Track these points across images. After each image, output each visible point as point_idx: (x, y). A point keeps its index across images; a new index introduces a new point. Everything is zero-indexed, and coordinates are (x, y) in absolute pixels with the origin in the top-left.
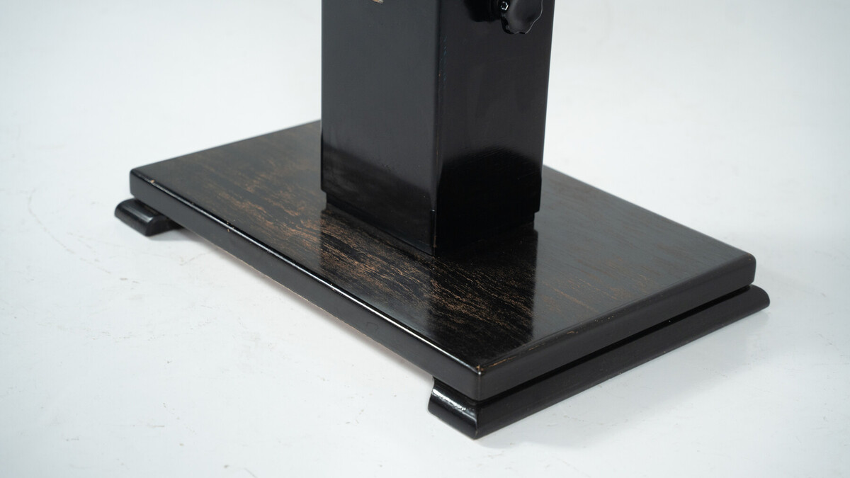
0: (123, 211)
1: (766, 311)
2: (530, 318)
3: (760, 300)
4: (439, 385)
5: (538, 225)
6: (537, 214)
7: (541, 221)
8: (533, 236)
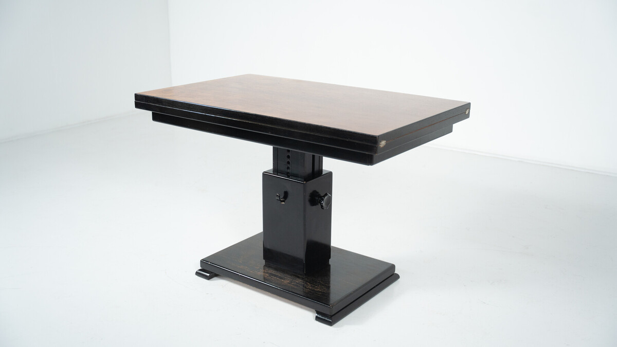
0: (197, 274)
1: (399, 279)
3: (397, 277)
4: (318, 312)
6: (330, 260)
7: (331, 262)
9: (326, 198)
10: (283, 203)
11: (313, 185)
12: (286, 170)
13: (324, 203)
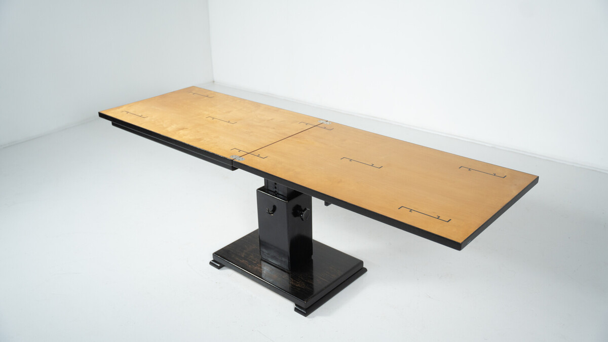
1: (367, 273)
2: (312, 285)
3: (365, 270)
4: (296, 305)
5: (312, 258)
6: (312, 256)
8: (312, 260)
9: (305, 212)
10: (272, 215)
11: (295, 202)
12: (274, 190)
13: (303, 216)
